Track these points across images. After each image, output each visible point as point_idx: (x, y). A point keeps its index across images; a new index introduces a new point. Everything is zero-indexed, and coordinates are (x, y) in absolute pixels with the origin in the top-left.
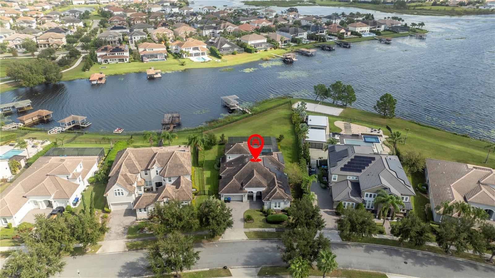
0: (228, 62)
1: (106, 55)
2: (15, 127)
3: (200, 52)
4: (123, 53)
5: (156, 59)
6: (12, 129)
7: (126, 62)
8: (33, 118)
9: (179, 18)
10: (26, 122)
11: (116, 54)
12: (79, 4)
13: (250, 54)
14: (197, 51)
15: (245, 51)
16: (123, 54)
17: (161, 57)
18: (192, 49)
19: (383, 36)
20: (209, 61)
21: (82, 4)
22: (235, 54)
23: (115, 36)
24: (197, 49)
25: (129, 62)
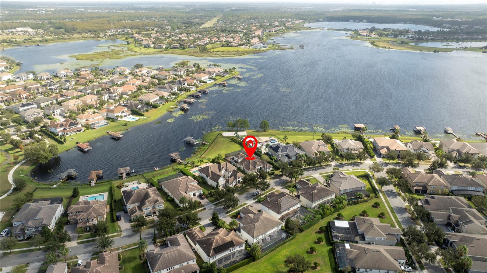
1: (66, 129)
3: (127, 114)
4: (78, 126)
7: (82, 131)
11: (73, 127)
13: (157, 109)
15: (153, 108)
18: (120, 113)
19: (218, 80)
20: (139, 119)
22: (149, 111)
24: (123, 112)
25: (85, 131)
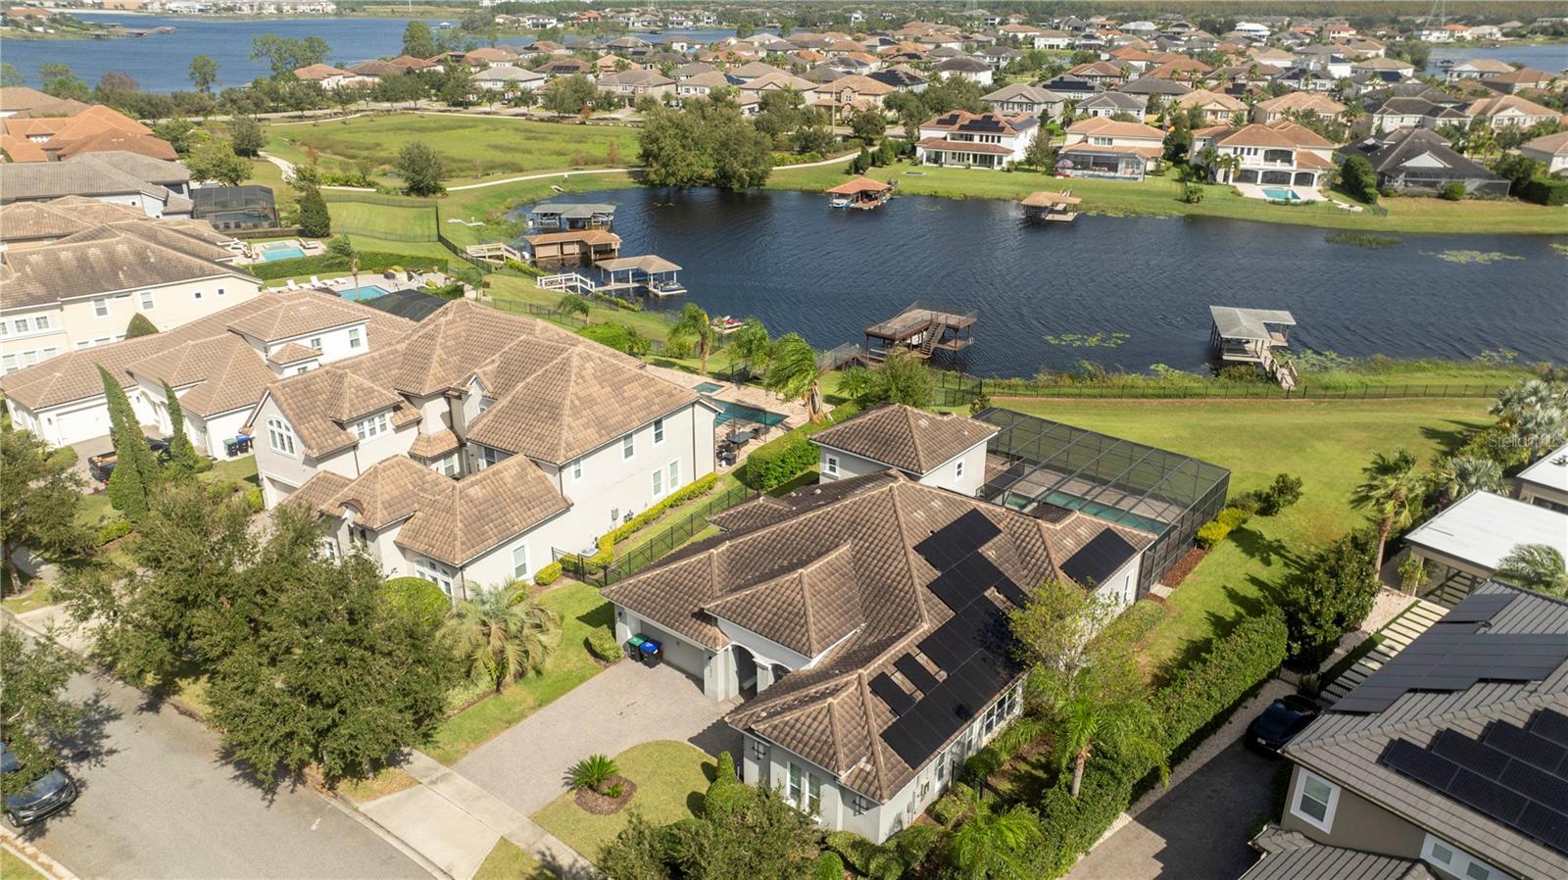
0: (1389, 217)
1: (945, 138)
2: (500, 258)
3: (1293, 169)
4: (999, 138)
5: (1112, 174)
6: (488, 260)
7: (997, 168)
8: (565, 247)
9: (1324, 85)
10: (541, 252)
11: (976, 139)
12: (1051, 47)
13: (1537, 207)
14: (1279, 166)
15: (1514, 193)
16: (999, 141)
17: (1130, 170)
18: (1261, 153)
20: (1307, 203)
21: (1058, 46)
22: (1456, 200)
23: (1034, 103)
24: (1286, 156)
25: (1009, 171)
